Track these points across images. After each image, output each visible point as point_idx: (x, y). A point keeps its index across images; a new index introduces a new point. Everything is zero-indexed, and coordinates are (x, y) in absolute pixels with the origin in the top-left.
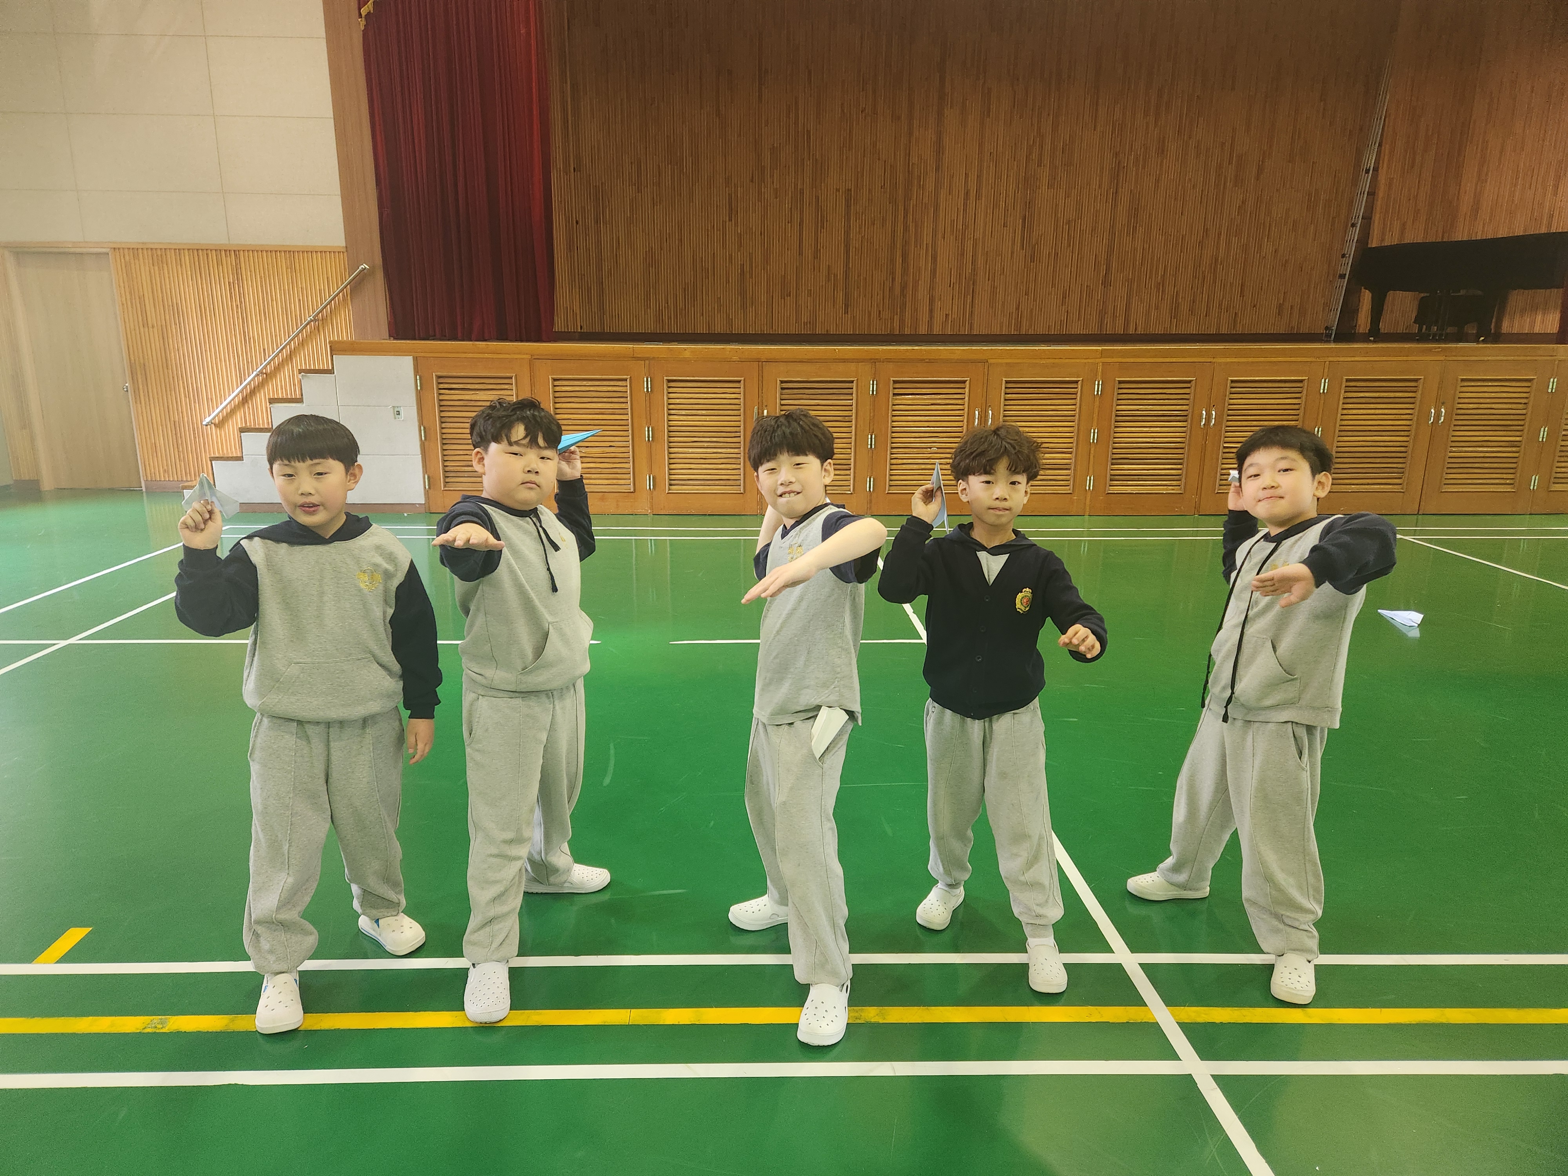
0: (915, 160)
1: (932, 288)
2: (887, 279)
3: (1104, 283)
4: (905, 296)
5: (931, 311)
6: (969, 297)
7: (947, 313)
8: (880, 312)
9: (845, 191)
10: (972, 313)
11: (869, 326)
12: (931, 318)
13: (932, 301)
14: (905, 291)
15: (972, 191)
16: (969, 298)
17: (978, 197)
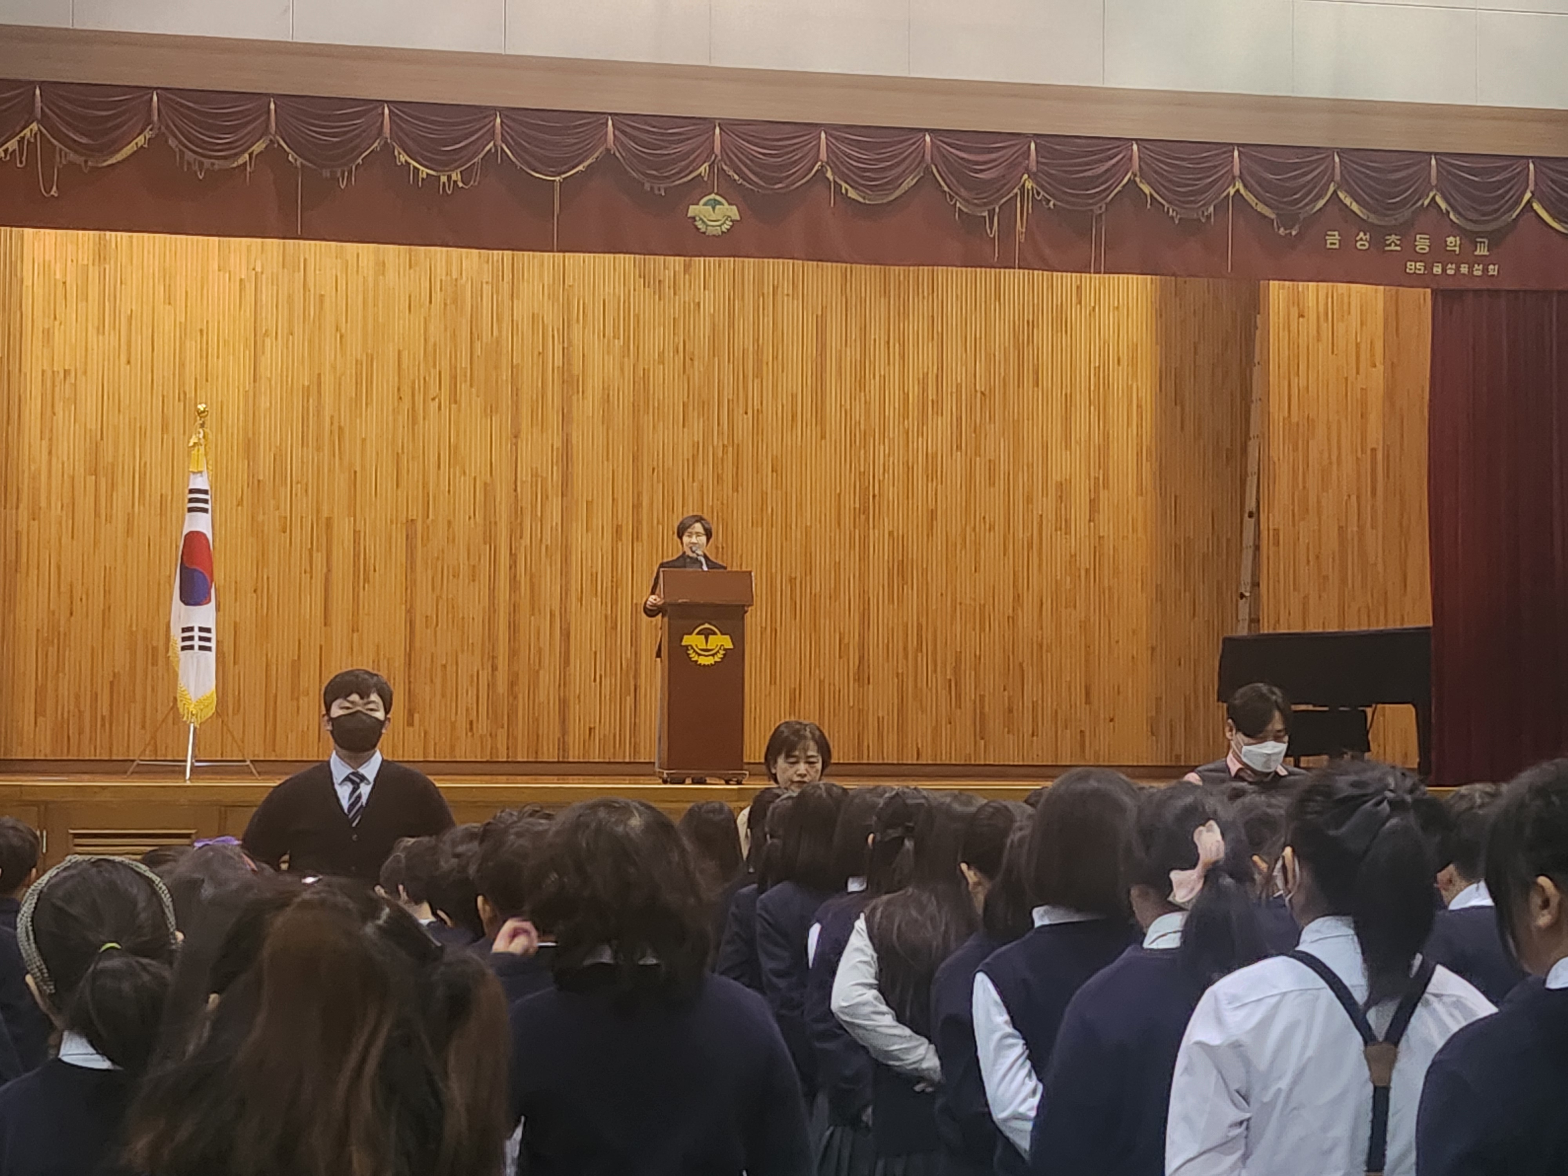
0: (524, 475)
1: (564, 682)
2: (483, 669)
3: (859, 679)
4: (515, 698)
5: (563, 721)
6: (628, 698)
7: (592, 726)
8: (471, 723)
9: (407, 521)
10: (635, 726)
11: (453, 748)
12: (563, 736)
13: (564, 704)
14: (516, 689)
15: (624, 528)
16: (630, 700)
17: (636, 537)
